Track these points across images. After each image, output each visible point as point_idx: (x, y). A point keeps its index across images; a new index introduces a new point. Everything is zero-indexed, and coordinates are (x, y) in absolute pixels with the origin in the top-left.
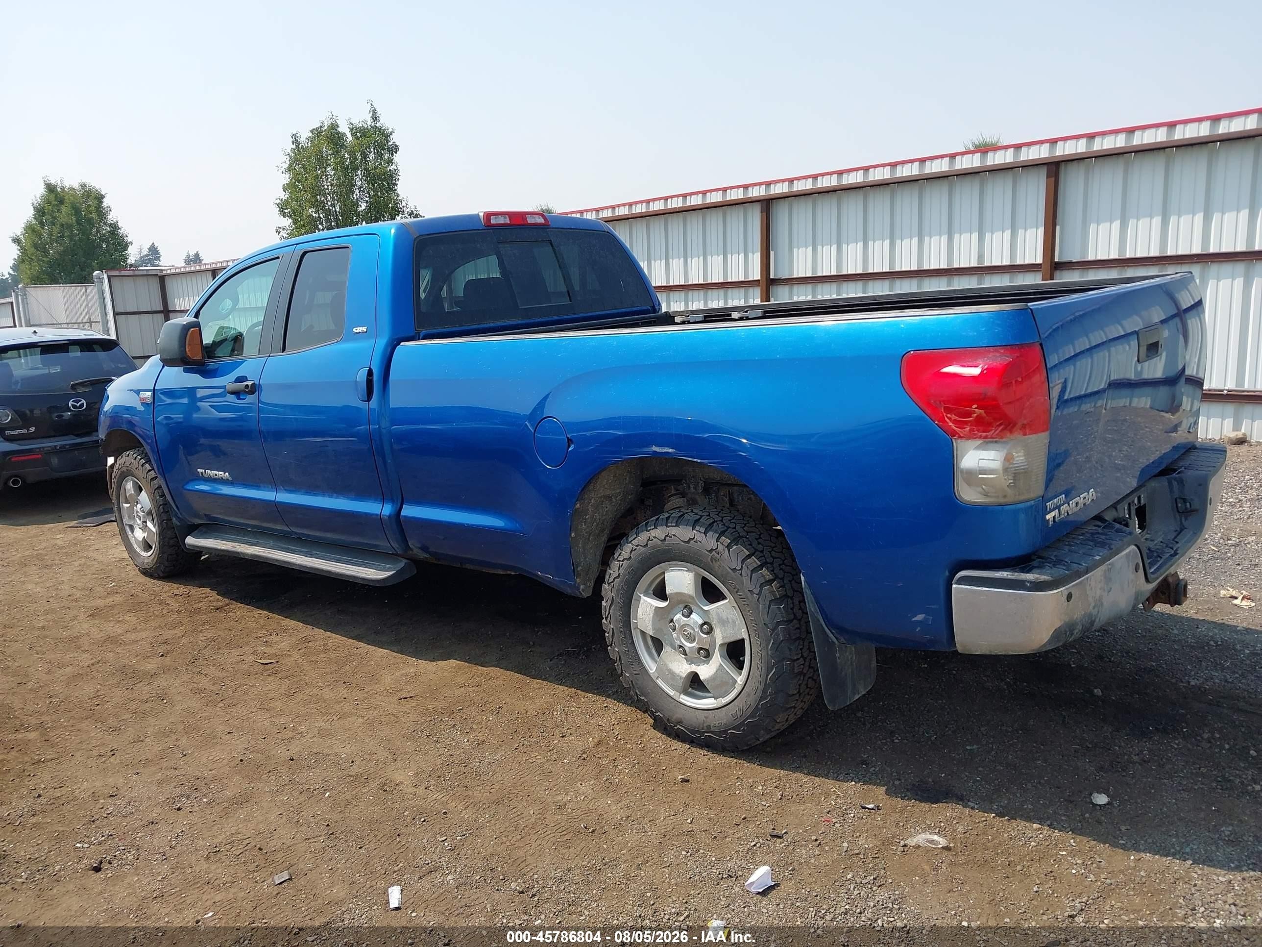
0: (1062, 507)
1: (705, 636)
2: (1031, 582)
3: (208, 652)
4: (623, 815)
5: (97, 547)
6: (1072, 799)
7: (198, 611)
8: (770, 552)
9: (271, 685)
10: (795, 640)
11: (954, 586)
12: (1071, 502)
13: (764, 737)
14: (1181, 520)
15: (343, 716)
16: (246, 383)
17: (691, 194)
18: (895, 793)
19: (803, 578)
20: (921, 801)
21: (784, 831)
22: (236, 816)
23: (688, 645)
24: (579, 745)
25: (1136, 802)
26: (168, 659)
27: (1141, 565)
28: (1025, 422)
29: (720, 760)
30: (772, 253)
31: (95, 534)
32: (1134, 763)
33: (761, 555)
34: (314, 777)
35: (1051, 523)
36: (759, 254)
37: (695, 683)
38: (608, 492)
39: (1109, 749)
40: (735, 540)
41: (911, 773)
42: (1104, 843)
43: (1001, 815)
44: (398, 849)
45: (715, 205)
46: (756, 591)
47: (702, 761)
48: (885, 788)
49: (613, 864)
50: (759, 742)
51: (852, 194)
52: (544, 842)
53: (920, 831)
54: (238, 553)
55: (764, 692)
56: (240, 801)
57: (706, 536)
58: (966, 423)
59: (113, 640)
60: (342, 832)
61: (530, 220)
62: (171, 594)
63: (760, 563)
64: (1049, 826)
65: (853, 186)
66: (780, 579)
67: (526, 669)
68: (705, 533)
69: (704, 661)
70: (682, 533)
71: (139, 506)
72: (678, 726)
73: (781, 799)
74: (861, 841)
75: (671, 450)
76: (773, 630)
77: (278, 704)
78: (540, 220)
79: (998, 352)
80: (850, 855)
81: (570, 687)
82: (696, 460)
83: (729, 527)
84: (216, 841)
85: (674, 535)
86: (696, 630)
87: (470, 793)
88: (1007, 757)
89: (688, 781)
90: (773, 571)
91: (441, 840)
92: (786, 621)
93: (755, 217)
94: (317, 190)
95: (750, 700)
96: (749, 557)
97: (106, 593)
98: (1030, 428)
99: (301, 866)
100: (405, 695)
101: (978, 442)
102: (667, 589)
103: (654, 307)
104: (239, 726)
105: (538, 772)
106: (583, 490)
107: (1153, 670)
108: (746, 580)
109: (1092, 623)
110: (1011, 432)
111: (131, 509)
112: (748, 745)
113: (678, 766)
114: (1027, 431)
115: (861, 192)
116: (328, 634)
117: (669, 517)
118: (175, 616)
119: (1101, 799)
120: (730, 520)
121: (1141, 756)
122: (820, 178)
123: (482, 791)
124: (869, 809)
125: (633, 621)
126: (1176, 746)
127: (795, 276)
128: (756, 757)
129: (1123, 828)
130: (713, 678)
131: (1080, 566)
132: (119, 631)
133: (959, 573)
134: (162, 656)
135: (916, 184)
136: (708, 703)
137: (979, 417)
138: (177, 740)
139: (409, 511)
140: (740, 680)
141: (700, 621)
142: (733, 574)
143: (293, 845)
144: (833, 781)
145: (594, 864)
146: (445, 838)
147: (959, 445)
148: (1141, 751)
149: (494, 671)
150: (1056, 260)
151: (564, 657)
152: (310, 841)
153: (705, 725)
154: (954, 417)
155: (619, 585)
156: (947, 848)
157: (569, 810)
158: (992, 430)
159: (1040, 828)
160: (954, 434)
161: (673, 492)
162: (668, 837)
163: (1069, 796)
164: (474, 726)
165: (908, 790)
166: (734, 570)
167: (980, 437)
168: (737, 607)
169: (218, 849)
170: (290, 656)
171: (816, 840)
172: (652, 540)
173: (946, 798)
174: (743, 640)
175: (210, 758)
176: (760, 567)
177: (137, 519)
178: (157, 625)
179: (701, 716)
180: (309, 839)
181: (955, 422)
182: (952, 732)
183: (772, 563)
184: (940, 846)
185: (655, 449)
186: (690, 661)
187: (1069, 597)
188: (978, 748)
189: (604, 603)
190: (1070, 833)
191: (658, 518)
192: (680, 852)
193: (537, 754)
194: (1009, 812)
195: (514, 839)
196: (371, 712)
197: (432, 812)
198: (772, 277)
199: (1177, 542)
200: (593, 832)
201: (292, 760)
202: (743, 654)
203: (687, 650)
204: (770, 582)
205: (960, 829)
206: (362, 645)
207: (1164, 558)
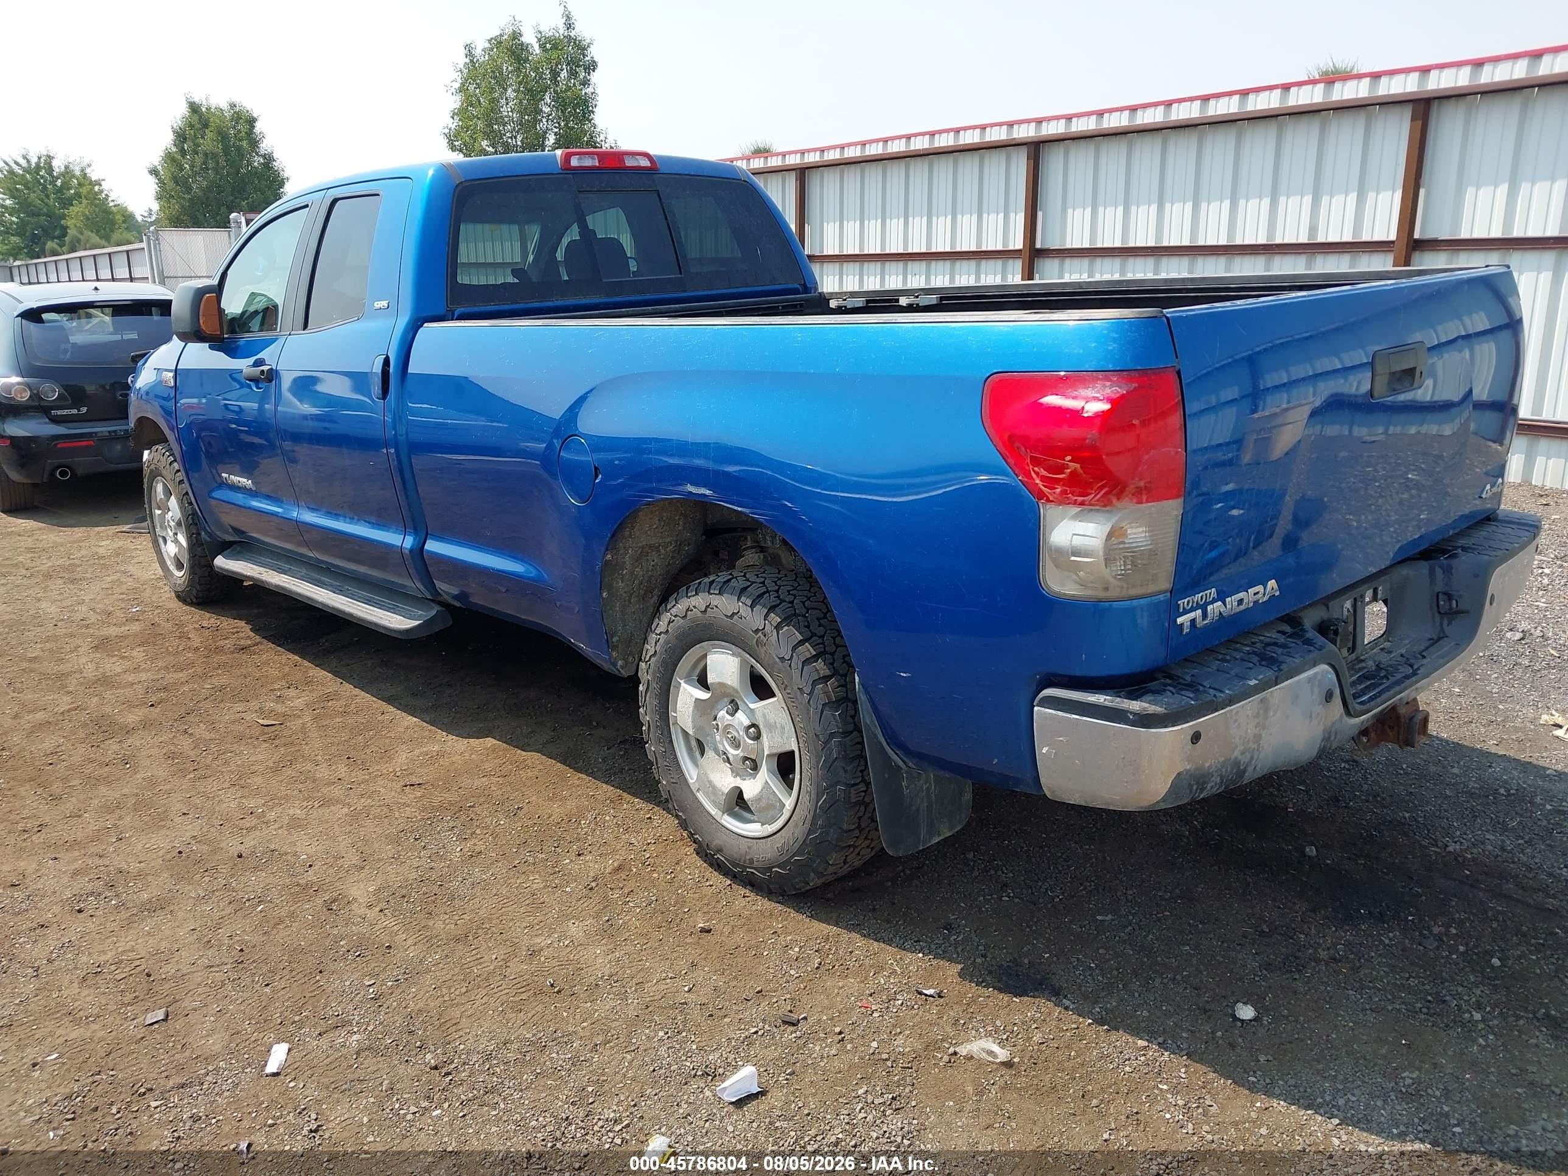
0: (1210, 608)
1: (752, 742)
2: (1135, 714)
3: (207, 705)
4: (607, 972)
5: (141, 559)
6: (1208, 1007)
7: (219, 650)
8: (834, 638)
9: (262, 755)
10: (853, 759)
11: (1036, 708)
12: (1228, 600)
13: (814, 881)
14: (1441, 624)
15: (326, 803)
16: (262, 368)
17: (940, 132)
18: (971, 976)
19: (857, 678)
20: (1000, 990)
21: (802, 1016)
22: (141, 927)
23: (732, 752)
24: (594, 869)
25: (1296, 1021)
26: (157, 710)
27: (1337, 692)
28: (1142, 484)
29: (763, 904)
30: (1040, 214)
31: (145, 543)
32: (1318, 961)
33: (820, 641)
34: (254, 882)
35: (1186, 630)
36: (1023, 214)
37: (738, 803)
38: (654, 541)
39: (1292, 938)
40: (787, 620)
41: (1005, 948)
42: (1227, 1078)
43: (1100, 1022)
44: (311, 992)
45: (970, 147)
46: (807, 690)
47: (740, 903)
48: (960, 967)
49: (562, 1040)
50: (808, 888)
51: (1148, 137)
52: (492, 1000)
53: (983, 1035)
54: (262, 581)
55: (813, 823)
56: (158, 906)
57: (752, 611)
58: (1058, 481)
59: (106, 681)
60: (254, 962)
61: (629, 162)
62: (197, 626)
63: (814, 653)
64: (1159, 1044)
65: (1148, 127)
66: (841, 676)
67: (573, 760)
68: (752, 607)
69: (751, 775)
70: (725, 604)
71: (170, 514)
72: (718, 856)
73: (817, 968)
74: (900, 1041)
75: (708, 492)
76: (826, 743)
77: (258, 780)
78: (645, 163)
79: (1109, 380)
80: (875, 1059)
81: (617, 788)
82: (736, 508)
83: (785, 601)
84: (103, 958)
85: (716, 607)
86: (741, 733)
87: (431, 923)
88: (1145, 937)
89: (709, 931)
90: (832, 664)
91: (367, 983)
92: (842, 733)
93: (1020, 163)
94: (492, 116)
95: (797, 831)
96: (801, 643)
97: (124, 619)
98: (1149, 493)
99: (186, 1003)
100: (414, 780)
101: (1076, 510)
102: (708, 676)
103: (805, 286)
104: (199, 806)
105: (527, 902)
106: (613, 536)
107: (1404, 824)
108: (796, 674)
109: (1241, 773)
110: (1119, 497)
111: (163, 516)
112: (796, 889)
113: (705, 909)
114: (1144, 498)
115: (1159, 135)
116: (357, 691)
117: (713, 581)
118: (190, 655)
119: (1246, 1012)
120: (788, 591)
121: (1332, 952)
122: (1106, 115)
123: (447, 922)
124: (926, 995)
125: (672, 714)
126: (1387, 941)
127: (1068, 246)
128: (809, 904)
129: (1262, 1058)
130: (758, 799)
131: (1218, 694)
132: (119, 670)
133: (1043, 692)
134: (152, 705)
135: (1233, 125)
136: (753, 829)
137: (1074, 473)
138: (120, 818)
139: (432, 546)
140: (789, 803)
141: (747, 722)
142: (780, 664)
143: (188, 973)
144: (896, 949)
145: (540, 1038)
146: (373, 981)
147: (1049, 512)
148: (1335, 945)
149: (534, 758)
150: (1416, 236)
151: (627, 747)
152: (212, 969)
153: (747, 857)
154: (1043, 472)
155: (655, 666)
156: (1008, 1064)
157: (543, 959)
158: (1091, 494)
159: (1145, 1047)
160: (1041, 495)
161: (749, 544)
162: (650, 1009)
163: (1207, 1002)
164: (478, 831)
165: (990, 972)
166: (782, 659)
167: (1075, 503)
168: (786, 708)
169: (99, 970)
170: (299, 717)
171: (840, 1033)
172: (692, 610)
173: (1036, 990)
174: (793, 752)
175: (146, 846)
176: (815, 658)
177: (169, 530)
178: (164, 664)
179: (744, 844)
180: (212, 966)
181: (1043, 479)
182: (1087, 893)
183: (833, 654)
184: (998, 1061)
185: (691, 488)
186: (736, 773)
187: (1196, 737)
188: (1112, 920)
189: (641, 688)
190: (1185, 1057)
191: (700, 583)
192: (656, 1032)
193: (537, 877)
194: (1110, 1020)
195: (457, 993)
196: (363, 800)
197: (374, 944)
198: (1038, 246)
199: (1424, 657)
200: (559, 992)
201: (240, 856)
202: (793, 771)
203: (731, 759)
204: (826, 679)
205: (1037, 1037)
206: (391, 709)
207: (1392, 679)
